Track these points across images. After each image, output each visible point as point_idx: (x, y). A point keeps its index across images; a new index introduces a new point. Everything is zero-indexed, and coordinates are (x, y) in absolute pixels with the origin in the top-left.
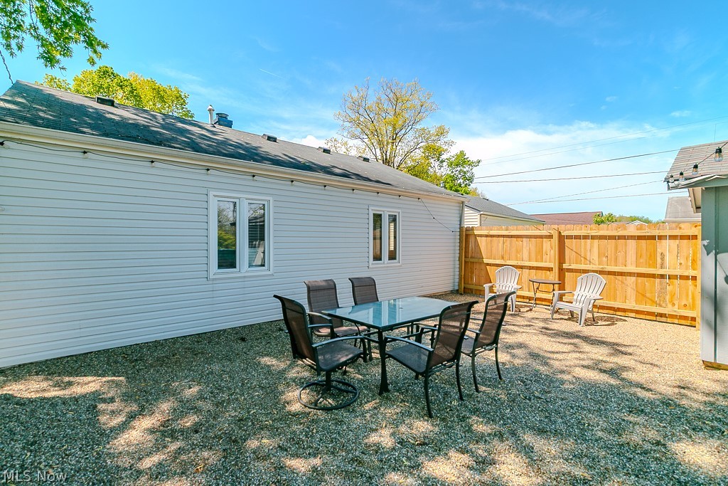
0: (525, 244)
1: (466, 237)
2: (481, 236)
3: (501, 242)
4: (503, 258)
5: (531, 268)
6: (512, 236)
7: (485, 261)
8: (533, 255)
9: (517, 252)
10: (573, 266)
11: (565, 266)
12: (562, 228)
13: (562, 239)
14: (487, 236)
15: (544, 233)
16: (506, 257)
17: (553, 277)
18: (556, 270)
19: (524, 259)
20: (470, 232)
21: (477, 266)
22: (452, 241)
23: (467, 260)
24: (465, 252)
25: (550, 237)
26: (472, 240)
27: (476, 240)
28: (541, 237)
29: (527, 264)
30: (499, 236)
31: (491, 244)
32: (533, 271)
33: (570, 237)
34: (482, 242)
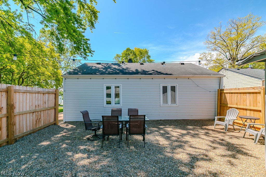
0: (247, 97)
1: (221, 94)
2: (227, 93)
3: (236, 96)
4: (237, 104)
5: (251, 110)
7: (229, 106)
8: (252, 103)
9: (244, 101)
14: (230, 93)
15: (257, 91)
16: (238, 104)
17: (262, 115)
18: (263, 112)
19: (247, 105)
20: (222, 92)
21: (225, 108)
22: (214, 96)
23: (221, 105)
24: (220, 101)
26: (223, 95)
27: (225, 96)
29: (249, 108)
30: (235, 93)
31: (232, 97)
32: (252, 112)
34: (228, 96)
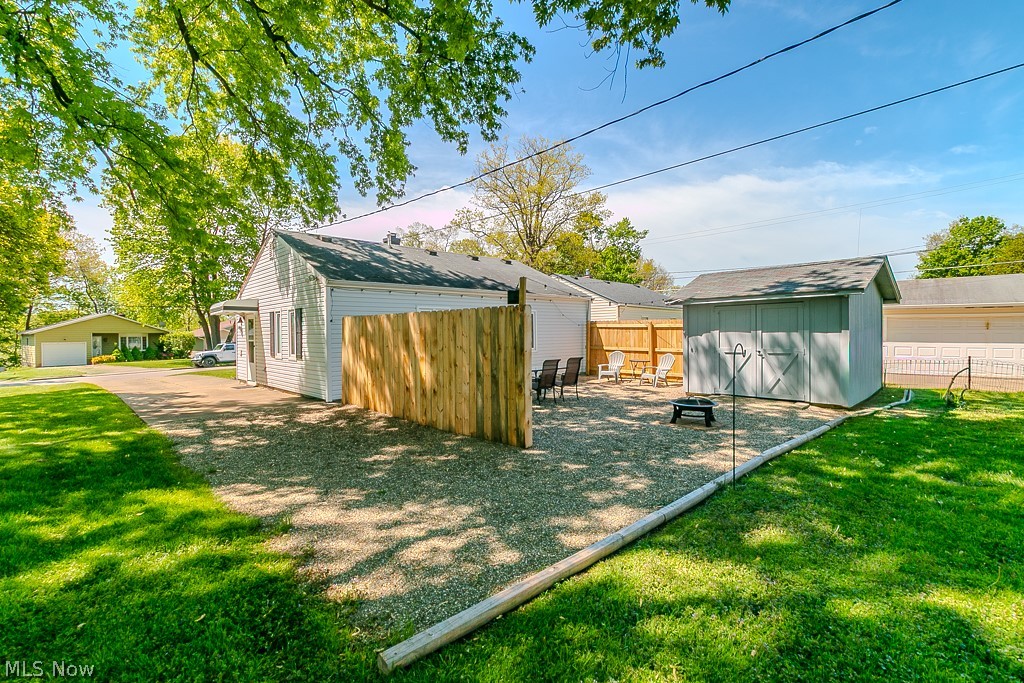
0: (631, 334)
1: (591, 329)
2: (601, 328)
3: (616, 333)
4: (616, 345)
6: (622, 328)
7: (605, 348)
8: (637, 342)
9: (626, 340)
10: (663, 350)
11: (657, 350)
12: (654, 321)
13: (654, 330)
14: (605, 328)
15: (643, 326)
16: (619, 344)
17: (649, 357)
18: (650, 353)
19: (630, 345)
20: (594, 326)
21: (599, 352)
22: (579, 332)
23: (592, 347)
24: (591, 341)
25: (647, 328)
26: (595, 331)
27: (598, 332)
28: (642, 328)
29: (633, 349)
30: (613, 328)
31: (609, 334)
32: (636, 354)
33: (658, 328)
34: (602, 333)
